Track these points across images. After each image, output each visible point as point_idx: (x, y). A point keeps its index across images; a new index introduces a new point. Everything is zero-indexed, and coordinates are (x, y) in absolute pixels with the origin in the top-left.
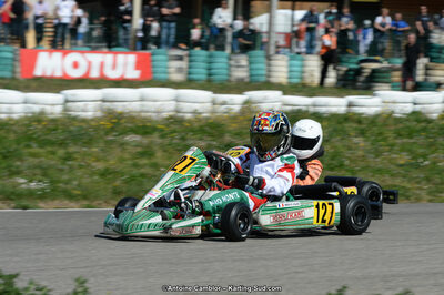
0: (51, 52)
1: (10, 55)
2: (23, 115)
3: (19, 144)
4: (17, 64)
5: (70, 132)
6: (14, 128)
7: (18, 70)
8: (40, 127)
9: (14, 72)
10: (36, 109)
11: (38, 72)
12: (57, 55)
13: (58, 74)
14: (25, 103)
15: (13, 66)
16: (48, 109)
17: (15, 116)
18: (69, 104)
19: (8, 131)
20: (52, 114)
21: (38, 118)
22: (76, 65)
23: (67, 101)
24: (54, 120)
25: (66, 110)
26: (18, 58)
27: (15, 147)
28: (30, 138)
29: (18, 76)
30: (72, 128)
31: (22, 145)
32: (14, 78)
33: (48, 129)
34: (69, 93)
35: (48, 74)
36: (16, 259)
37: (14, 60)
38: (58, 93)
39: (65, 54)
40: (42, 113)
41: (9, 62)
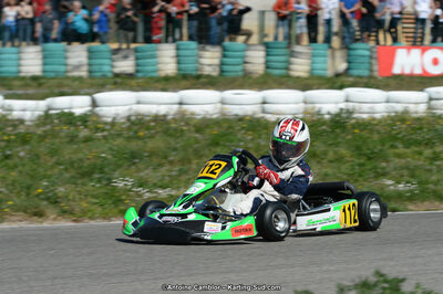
0: (409, 48)
1: (367, 53)
2: (385, 114)
3: (383, 145)
4: (374, 62)
5: (436, 130)
6: (377, 127)
7: (376, 68)
8: (404, 126)
9: (371, 71)
10: (399, 108)
11: (396, 70)
12: (416, 52)
13: (418, 71)
14: (387, 102)
15: (371, 64)
16: (412, 108)
17: (378, 116)
18: (433, 102)
19: (371, 131)
20: (416, 112)
21: (402, 117)
22: (436, 62)
23: (431, 99)
24: (419, 119)
25: (430, 108)
26: (375, 55)
27: (379, 147)
28: (395, 138)
29: (376, 74)
30: (438, 127)
31: (387, 146)
32: (371, 77)
33: (413, 129)
34: (434, 91)
35: (407, 71)
36: (391, 263)
37: (371, 57)
38: (422, 90)
39: (424, 51)
40: (406, 112)
41: (366, 60)
